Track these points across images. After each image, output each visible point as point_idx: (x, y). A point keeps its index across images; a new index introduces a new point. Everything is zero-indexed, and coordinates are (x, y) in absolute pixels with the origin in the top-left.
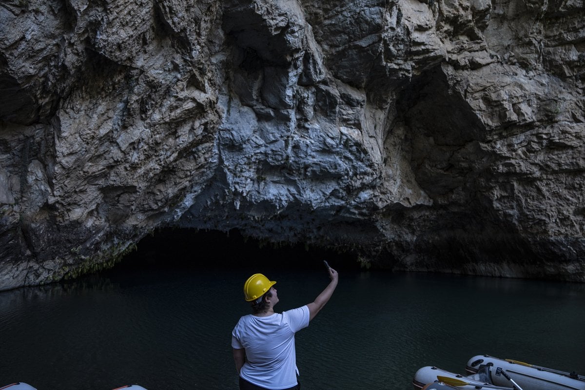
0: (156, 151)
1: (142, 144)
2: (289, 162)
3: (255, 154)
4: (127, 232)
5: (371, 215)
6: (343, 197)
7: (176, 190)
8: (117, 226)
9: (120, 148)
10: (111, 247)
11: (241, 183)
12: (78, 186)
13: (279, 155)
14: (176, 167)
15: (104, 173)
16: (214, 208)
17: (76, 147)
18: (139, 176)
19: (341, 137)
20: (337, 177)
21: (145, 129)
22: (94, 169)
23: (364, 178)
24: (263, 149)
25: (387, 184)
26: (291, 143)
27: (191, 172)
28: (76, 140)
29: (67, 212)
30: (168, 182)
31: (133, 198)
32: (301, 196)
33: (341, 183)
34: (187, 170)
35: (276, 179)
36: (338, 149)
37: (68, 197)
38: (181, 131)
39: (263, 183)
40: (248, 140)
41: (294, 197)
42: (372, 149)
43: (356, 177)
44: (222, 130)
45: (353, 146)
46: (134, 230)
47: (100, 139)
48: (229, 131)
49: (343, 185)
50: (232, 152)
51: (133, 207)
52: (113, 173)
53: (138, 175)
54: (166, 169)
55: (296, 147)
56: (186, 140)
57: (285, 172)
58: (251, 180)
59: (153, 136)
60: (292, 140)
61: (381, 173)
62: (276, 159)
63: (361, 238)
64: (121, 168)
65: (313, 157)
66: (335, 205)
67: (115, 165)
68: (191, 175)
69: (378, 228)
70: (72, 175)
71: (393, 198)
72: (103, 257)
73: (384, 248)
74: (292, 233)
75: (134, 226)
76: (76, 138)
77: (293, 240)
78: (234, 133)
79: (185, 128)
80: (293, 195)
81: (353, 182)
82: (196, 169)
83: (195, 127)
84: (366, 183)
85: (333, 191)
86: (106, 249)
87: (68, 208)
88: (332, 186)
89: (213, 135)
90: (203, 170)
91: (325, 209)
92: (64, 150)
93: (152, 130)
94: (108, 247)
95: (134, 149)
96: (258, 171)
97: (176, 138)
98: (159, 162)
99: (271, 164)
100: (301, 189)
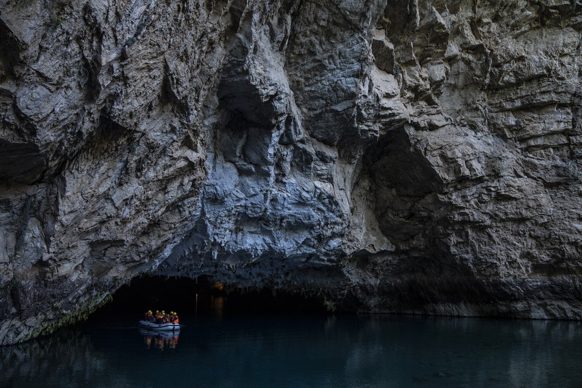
0: (146, 206)
1: (135, 200)
2: (266, 214)
3: (236, 207)
4: (107, 284)
5: (339, 261)
6: (314, 245)
7: (160, 242)
8: (99, 278)
9: (114, 204)
10: (88, 299)
11: (220, 234)
12: (72, 242)
13: (258, 207)
14: (161, 220)
15: (95, 228)
16: (191, 257)
17: (77, 206)
18: (129, 230)
19: (315, 191)
20: (310, 227)
21: (139, 186)
22: (88, 225)
23: (334, 227)
24: (243, 203)
25: (354, 232)
26: (270, 197)
27: (175, 225)
28: (78, 199)
29: (57, 268)
30: (151, 234)
31: (119, 252)
32: (275, 245)
33: (313, 232)
34: (172, 223)
35: (252, 229)
36: (312, 202)
37: (61, 253)
38: (170, 187)
39: (240, 234)
40: (230, 194)
41: (269, 246)
42: (342, 200)
43: (327, 226)
44: (208, 185)
45: (325, 198)
46: (113, 282)
47: (98, 197)
48: (214, 186)
49: (315, 234)
50: (214, 205)
51: (118, 260)
52: (104, 227)
53: (127, 229)
54: (152, 223)
55: (274, 200)
56: (175, 195)
57: (261, 223)
58: (230, 231)
59: (146, 192)
60: (271, 193)
61: (349, 222)
62: (255, 212)
63: (327, 282)
64: (112, 223)
65: (289, 209)
66: (306, 253)
67: (107, 221)
68: (174, 228)
69: (344, 273)
70: (68, 232)
71: (359, 245)
72: (80, 310)
73: (349, 292)
74: (260, 279)
75: (114, 277)
76: (78, 197)
77: (260, 285)
78: (218, 187)
79: (175, 184)
80: (268, 244)
81: (324, 232)
82: (180, 222)
83: (184, 184)
84: (336, 232)
85: (305, 240)
86: (84, 301)
87: (59, 263)
88: (304, 235)
89: (199, 190)
90: (186, 222)
91: (297, 257)
92: (65, 209)
93: (145, 187)
94: (86, 299)
95: (126, 204)
96: (236, 222)
97: (165, 193)
98: (147, 216)
99: (250, 216)
100: (276, 238)
